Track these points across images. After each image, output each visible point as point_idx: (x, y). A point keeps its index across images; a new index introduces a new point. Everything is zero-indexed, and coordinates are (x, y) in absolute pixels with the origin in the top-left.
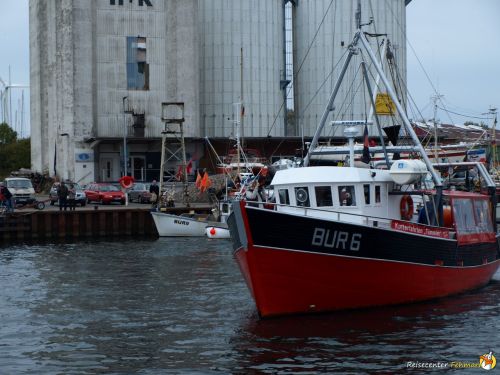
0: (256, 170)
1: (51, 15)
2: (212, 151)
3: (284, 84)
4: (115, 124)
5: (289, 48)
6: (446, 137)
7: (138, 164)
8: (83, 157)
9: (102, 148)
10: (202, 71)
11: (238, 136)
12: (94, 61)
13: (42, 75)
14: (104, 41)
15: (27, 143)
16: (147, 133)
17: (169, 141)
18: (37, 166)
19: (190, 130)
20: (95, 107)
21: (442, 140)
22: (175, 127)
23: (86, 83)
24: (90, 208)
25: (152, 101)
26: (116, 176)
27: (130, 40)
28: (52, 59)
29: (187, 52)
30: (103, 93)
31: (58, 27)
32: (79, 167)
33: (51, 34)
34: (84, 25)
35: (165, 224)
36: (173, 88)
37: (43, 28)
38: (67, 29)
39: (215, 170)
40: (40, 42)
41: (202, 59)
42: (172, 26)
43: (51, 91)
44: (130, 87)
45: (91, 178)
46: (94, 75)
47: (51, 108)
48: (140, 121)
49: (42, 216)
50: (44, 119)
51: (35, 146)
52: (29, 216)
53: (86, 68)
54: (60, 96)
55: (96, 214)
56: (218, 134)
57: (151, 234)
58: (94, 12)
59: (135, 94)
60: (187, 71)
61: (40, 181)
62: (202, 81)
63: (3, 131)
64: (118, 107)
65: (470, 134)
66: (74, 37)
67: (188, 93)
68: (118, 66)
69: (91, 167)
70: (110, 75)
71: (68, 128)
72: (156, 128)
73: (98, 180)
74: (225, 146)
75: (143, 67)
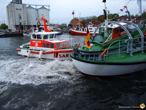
0: (34, 29)
1: (9, 11)
2: (29, 27)
3: (37, 19)
4: (18, 24)
5: (37, 15)
6: (54, 25)
7: (21, 28)
8: (14, 27)
9: (17, 26)
10: (27, 18)
11: (32, 25)
12: (15, 16)
13: (9, 18)
14: (16, 14)
15: (8, 26)
16: (22, 25)
17: (24, 26)
18: (9, 28)
19: (26, 24)
20: (15, 21)
21: (53, 25)
22: (25, 24)
23: (14, 19)
24: (16, 33)
25: (22, 21)
26: (18, 29)
27: (19, 14)
28: (10, 16)
29: (26, 16)
30: (16, 20)
31: (10, 12)
32: (14, 28)
33: (9, 13)
34: (13, 12)
35: (24, 34)
36: (24, 20)
37: (8, 12)
38: (11, 13)
39: (29, 29)
40: (8, 14)
41: (27, 16)
42: (24, 13)
43: (10, 20)
44: (19, 19)
45: (15, 30)
46: (15, 18)
47: (10, 22)
48: (21, 23)
49: (10, 34)
50: (9, 23)
51: (9, 26)
52: (9, 34)
53: (14, 17)
54: (11, 20)
55: (16, 34)
56: (30, 25)
57: (23, 36)
58: (14, 11)
59: (20, 20)
60: (26, 18)
61: (10, 30)
62: (27, 19)
63: (5, 25)
64: (18, 22)
65: (56, 25)
66: (12, 14)
67: (26, 20)
68: (18, 17)
69: (15, 28)
70: (17, 18)
71: (12, 24)
72: (23, 24)
73: (16, 30)
74: (31, 26)
75: (21, 17)
